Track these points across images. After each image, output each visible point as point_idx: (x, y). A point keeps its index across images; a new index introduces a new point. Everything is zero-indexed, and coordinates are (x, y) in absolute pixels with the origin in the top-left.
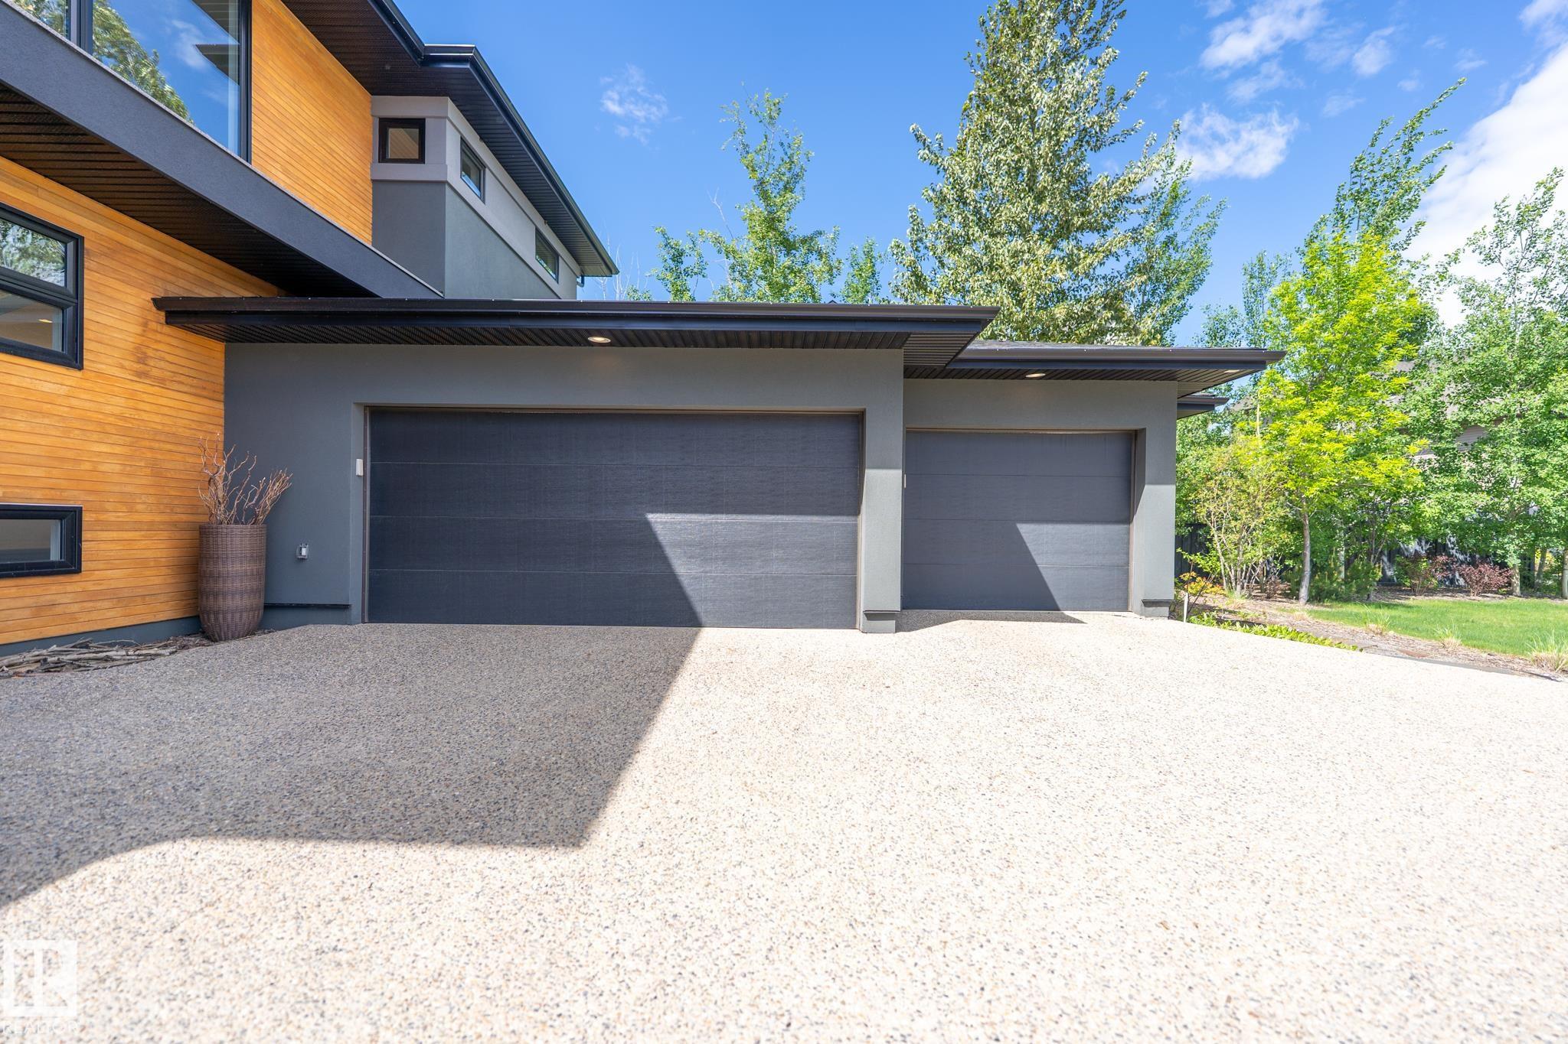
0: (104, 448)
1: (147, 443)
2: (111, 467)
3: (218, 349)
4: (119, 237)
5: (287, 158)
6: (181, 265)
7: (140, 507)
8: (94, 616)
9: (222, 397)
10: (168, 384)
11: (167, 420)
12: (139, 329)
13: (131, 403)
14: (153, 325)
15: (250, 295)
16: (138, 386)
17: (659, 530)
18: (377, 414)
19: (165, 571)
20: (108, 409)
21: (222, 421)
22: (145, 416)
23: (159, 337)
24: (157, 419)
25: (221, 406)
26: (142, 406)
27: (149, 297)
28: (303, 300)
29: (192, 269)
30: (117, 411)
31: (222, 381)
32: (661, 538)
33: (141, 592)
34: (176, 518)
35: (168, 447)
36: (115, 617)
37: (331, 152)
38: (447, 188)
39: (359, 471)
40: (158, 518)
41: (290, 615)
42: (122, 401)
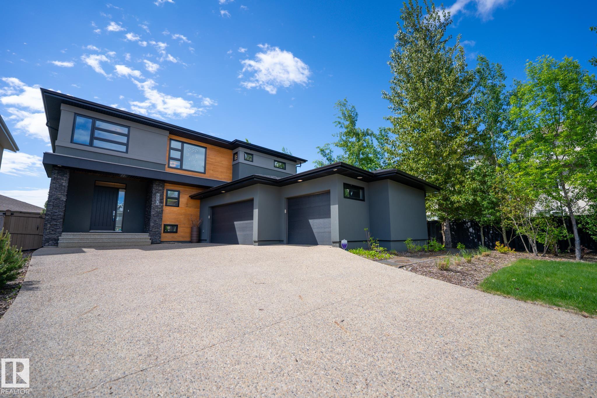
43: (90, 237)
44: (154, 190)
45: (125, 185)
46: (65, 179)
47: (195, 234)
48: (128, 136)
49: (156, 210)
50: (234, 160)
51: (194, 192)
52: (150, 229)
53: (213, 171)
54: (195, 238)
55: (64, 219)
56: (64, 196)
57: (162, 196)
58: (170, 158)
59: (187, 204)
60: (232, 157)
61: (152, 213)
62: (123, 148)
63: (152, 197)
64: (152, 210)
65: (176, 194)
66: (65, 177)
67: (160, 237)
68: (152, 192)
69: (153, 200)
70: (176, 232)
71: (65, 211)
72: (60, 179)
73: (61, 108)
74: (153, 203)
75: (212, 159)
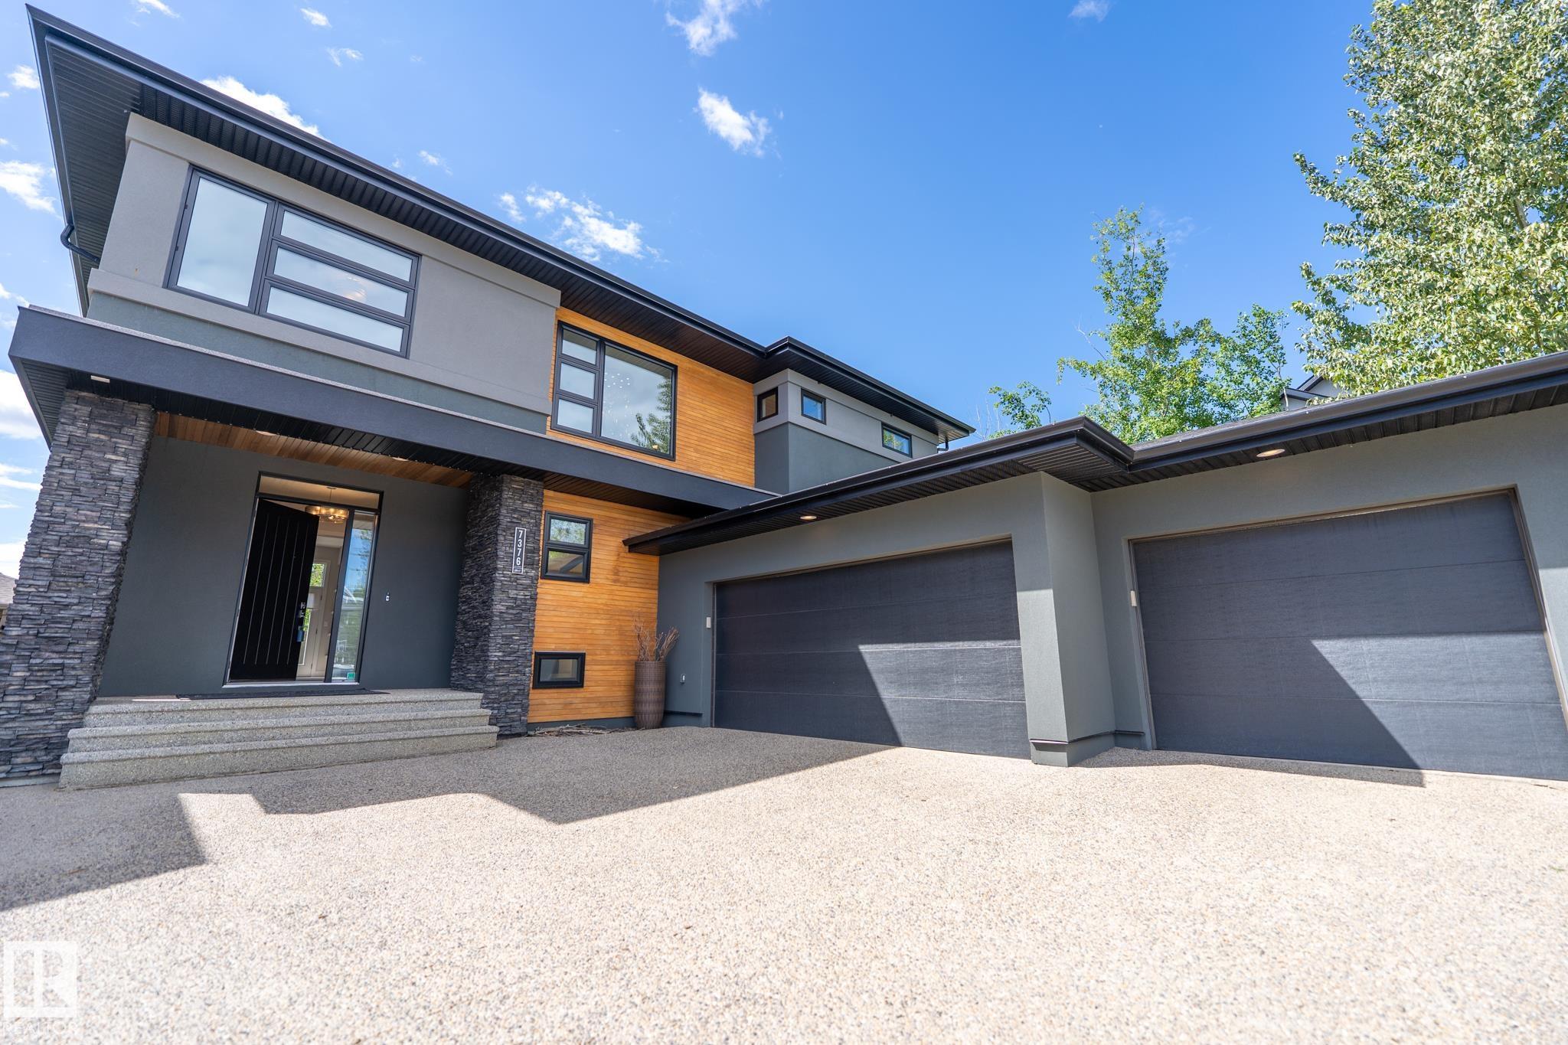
0: (597, 622)
1: (617, 617)
2: (600, 631)
3: (655, 559)
4: (608, 514)
5: (697, 443)
6: (637, 519)
7: (612, 652)
8: (588, 711)
9: (657, 587)
10: (629, 584)
11: (628, 604)
12: (615, 558)
13: (611, 597)
14: (622, 554)
15: (671, 526)
16: (614, 588)
17: (868, 659)
18: (720, 587)
19: (623, 688)
20: (600, 601)
21: (657, 601)
22: (617, 603)
23: (625, 560)
24: (622, 603)
25: (656, 592)
26: (615, 597)
27: (621, 540)
28: (702, 519)
29: (642, 520)
30: (604, 601)
31: (657, 578)
32: (869, 666)
33: (611, 699)
34: (631, 658)
35: (628, 618)
36: (598, 713)
37: (726, 428)
38: (789, 425)
39: (709, 625)
40: (621, 658)
41: (679, 719)
42: (606, 596)
43: (228, 724)
44: (504, 511)
45: (377, 496)
46: (124, 445)
47: (651, 689)
48: (410, 288)
49: (512, 593)
50: (760, 418)
51: (644, 523)
52: (490, 676)
53: (697, 451)
54: (650, 708)
55: (105, 641)
56: (114, 526)
57: (532, 535)
58: (560, 395)
59: (616, 572)
60: (754, 408)
61: (498, 608)
62: (390, 337)
63: (496, 543)
64: (498, 596)
65: (575, 534)
66: (125, 436)
67: (525, 709)
68: (494, 521)
69: (501, 554)
70: (578, 683)
71: (114, 598)
72: (102, 448)
73: (129, 133)
74: (500, 565)
75: (693, 408)
